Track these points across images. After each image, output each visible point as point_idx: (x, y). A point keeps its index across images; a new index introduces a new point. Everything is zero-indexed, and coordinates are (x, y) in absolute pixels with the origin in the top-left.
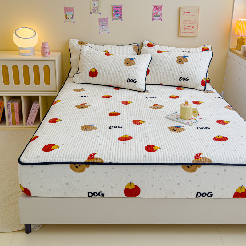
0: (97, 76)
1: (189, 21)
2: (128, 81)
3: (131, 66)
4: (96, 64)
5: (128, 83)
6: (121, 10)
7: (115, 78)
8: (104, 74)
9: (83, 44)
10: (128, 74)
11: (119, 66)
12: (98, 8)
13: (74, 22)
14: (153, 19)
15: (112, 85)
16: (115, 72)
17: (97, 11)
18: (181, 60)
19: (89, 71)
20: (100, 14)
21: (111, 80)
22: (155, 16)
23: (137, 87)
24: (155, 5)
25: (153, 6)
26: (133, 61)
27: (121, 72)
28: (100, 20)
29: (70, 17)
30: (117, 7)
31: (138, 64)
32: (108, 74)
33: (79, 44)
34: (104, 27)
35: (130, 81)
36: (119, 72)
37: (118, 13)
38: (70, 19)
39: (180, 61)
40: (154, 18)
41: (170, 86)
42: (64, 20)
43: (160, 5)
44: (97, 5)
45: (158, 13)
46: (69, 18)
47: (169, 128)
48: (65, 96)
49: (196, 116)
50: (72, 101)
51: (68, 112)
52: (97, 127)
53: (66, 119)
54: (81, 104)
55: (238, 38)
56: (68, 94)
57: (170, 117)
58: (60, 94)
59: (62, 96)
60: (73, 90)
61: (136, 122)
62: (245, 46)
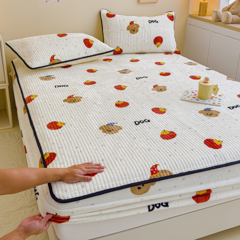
47: (200, 112)
48: (36, 89)
49: (216, 93)
50: (54, 94)
51: (62, 110)
52: (120, 126)
53: (70, 121)
54: (68, 97)
55: (200, 3)
56: (37, 85)
57: (187, 99)
58: (24, 87)
59: (31, 88)
60: (39, 79)
61: (156, 110)
62: (218, 10)
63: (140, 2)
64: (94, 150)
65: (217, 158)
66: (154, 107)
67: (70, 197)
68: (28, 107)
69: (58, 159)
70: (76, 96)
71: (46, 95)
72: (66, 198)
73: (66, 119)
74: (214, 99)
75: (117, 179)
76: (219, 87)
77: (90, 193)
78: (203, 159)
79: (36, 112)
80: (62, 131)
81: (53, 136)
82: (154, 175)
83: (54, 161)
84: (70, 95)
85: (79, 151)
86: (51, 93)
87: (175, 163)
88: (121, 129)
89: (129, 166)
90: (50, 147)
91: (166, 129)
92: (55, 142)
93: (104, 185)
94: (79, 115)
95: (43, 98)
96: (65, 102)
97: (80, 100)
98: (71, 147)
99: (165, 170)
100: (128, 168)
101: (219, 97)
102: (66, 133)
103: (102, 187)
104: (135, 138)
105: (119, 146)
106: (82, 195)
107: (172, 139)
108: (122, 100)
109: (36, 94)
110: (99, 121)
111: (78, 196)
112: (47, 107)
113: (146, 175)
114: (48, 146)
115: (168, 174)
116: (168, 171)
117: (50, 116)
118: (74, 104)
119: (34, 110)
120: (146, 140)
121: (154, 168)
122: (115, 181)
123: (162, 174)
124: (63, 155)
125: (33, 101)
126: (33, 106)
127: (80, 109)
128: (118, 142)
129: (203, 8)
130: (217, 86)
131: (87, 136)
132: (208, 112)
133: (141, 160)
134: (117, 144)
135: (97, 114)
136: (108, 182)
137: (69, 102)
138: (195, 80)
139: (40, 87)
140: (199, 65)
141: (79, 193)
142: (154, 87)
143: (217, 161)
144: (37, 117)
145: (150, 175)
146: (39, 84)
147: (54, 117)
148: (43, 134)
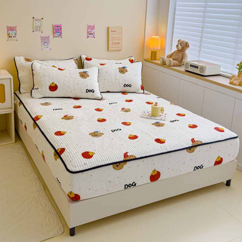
0: (57, 90)
1: (115, 38)
3: (87, 78)
4: (54, 78)
5: (87, 93)
6: (61, 29)
7: (75, 89)
8: (64, 87)
9: (30, 61)
10: (86, 85)
11: (76, 79)
12: (40, 27)
13: (17, 40)
14: (88, 37)
15: (71, 97)
16: (74, 85)
17: (39, 29)
18: (122, 71)
19: (49, 86)
20: (42, 32)
21: (71, 92)
22: (89, 34)
23: (96, 96)
24: (89, 24)
25: (87, 25)
26: (87, 74)
27: (79, 84)
28: (42, 38)
29: (13, 36)
30: (58, 27)
31: (91, 76)
32: (68, 87)
33: (26, 61)
34: (46, 44)
35: (88, 91)
36: (77, 84)
37: (59, 31)
38: (13, 37)
40: (89, 35)
41: (116, 92)
42: (7, 39)
43: (93, 25)
44: (39, 24)
45: (92, 32)
46: (11, 37)
47: (152, 124)
48: (40, 111)
49: (162, 113)
50: (54, 115)
51: (62, 124)
52: (102, 133)
53: (69, 131)
54: (64, 116)
55: (152, 51)
56: (40, 109)
57: (144, 116)
58: (31, 110)
59: (36, 111)
60: (40, 105)
61: (125, 123)
62: (164, 57)
63: (109, 50)
64: (89, 146)
65: (162, 148)
66: (123, 122)
67: (78, 170)
68: (37, 123)
69: (67, 151)
70: (69, 115)
71: (49, 115)
72: (76, 171)
73: (66, 129)
74: (161, 116)
75: (104, 160)
76: (164, 109)
77: (89, 168)
78: (154, 149)
79: (44, 126)
80: (65, 136)
81: (60, 139)
82: (126, 158)
83: (64, 152)
84: (65, 115)
85: (79, 146)
86: (51, 114)
87: (138, 151)
88: (103, 134)
89: (111, 153)
90: (60, 145)
91: (132, 134)
92: (62, 142)
93: (97, 163)
94: (74, 127)
95: (47, 117)
96: (63, 119)
97: (73, 118)
98: (73, 145)
99: (132, 155)
100: (110, 154)
101: (165, 115)
102: (68, 137)
103: (96, 164)
104: (113, 139)
105: (103, 143)
106: (85, 169)
107: (135, 139)
108: (102, 118)
109: (41, 115)
110: (88, 130)
111: (83, 169)
112: (51, 123)
113: (121, 158)
114: (58, 145)
115: (134, 158)
116: (134, 156)
117: (55, 128)
118: (69, 120)
119: (42, 125)
120: (120, 140)
121: (126, 154)
122: (104, 161)
123: (130, 157)
124: (70, 149)
125: (40, 119)
126: (41, 123)
127: (74, 123)
128: (102, 141)
129: (154, 55)
130: (163, 108)
131: (82, 139)
132: (158, 124)
133: (117, 150)
134: (102, 142)
135: (86, 126)
136: (100, 162)
137: (66, 120)
138: (149, 105)
139: (43, 110)
140: (152, 95)
141: (83, 168)
142: (122, 109)
143: (162, 150)
144: (46, 129)
145: (124, 158)
146: (41, 108)
147: (58, 129)
148: (53, 138)
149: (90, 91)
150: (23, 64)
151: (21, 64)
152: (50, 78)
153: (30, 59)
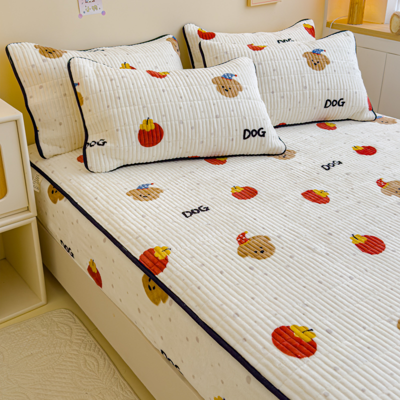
0: (163, 140)
2: (246, 136)
3: (238, 96)
4: (149, 105)
5: (246, 140)
7: (211, 134)
8: (182, 131)
9: (54, 54)
10: (240, 118)
11: (211, 101)
16: (208, 120)
18: (316, 62)
19: (138, 132)
21: (203, 142)
23: (270, 145)
27: (222, 115)
31: (248, 86)
32: (192, 128)
33: (44, 57)
35: (249, 133)
36: (217, 117)
39: (315, 64)
41: (301, 124)
63: (252, 5)
149: (254, 133)
150: (38, 65)
151: (31, 67)
152: (137, 107)
153: (54, 48)
